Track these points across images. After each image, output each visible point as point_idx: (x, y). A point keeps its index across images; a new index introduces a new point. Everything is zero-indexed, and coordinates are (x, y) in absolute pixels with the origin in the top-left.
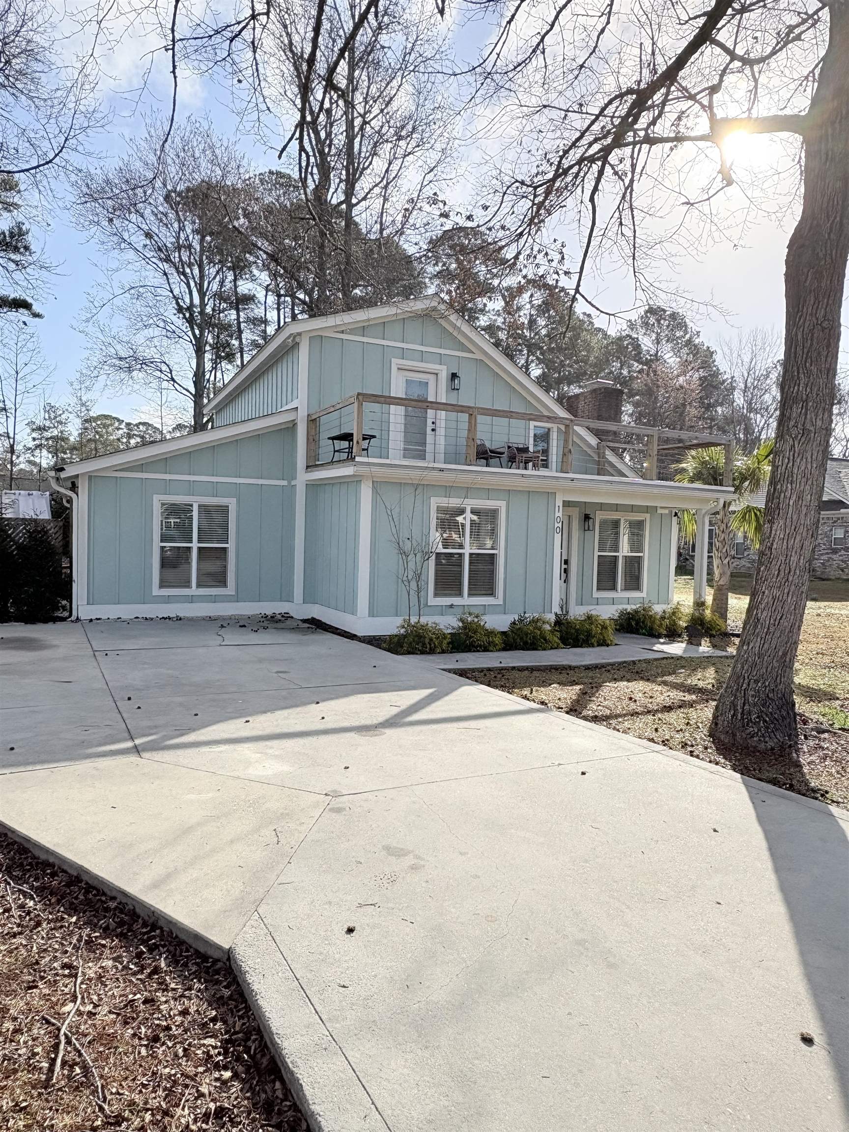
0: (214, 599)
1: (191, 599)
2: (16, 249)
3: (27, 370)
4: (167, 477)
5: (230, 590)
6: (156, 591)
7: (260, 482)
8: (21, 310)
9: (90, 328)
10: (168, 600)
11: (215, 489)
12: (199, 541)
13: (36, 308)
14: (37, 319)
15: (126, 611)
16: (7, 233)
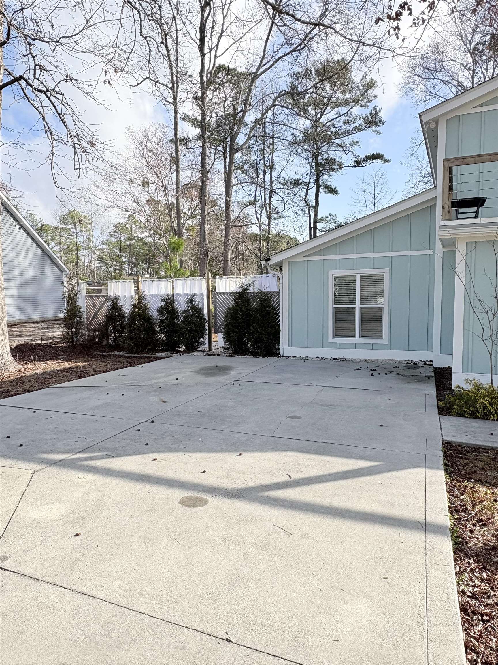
0: (373, 347)
1: (355, 346)
2: (376, 123)
3: (380, 196)
4: (338, 257)
5: (385, 340)
6: (331, 339)
7: (409, 253)
8: (379, 161)
9: (414, 161)
10: (339, 346)
11: (373, 263)
12: (361, 303)
13: (386, 157)
14: (387, 164)
15: (312, 352)
16: (369, 115)
